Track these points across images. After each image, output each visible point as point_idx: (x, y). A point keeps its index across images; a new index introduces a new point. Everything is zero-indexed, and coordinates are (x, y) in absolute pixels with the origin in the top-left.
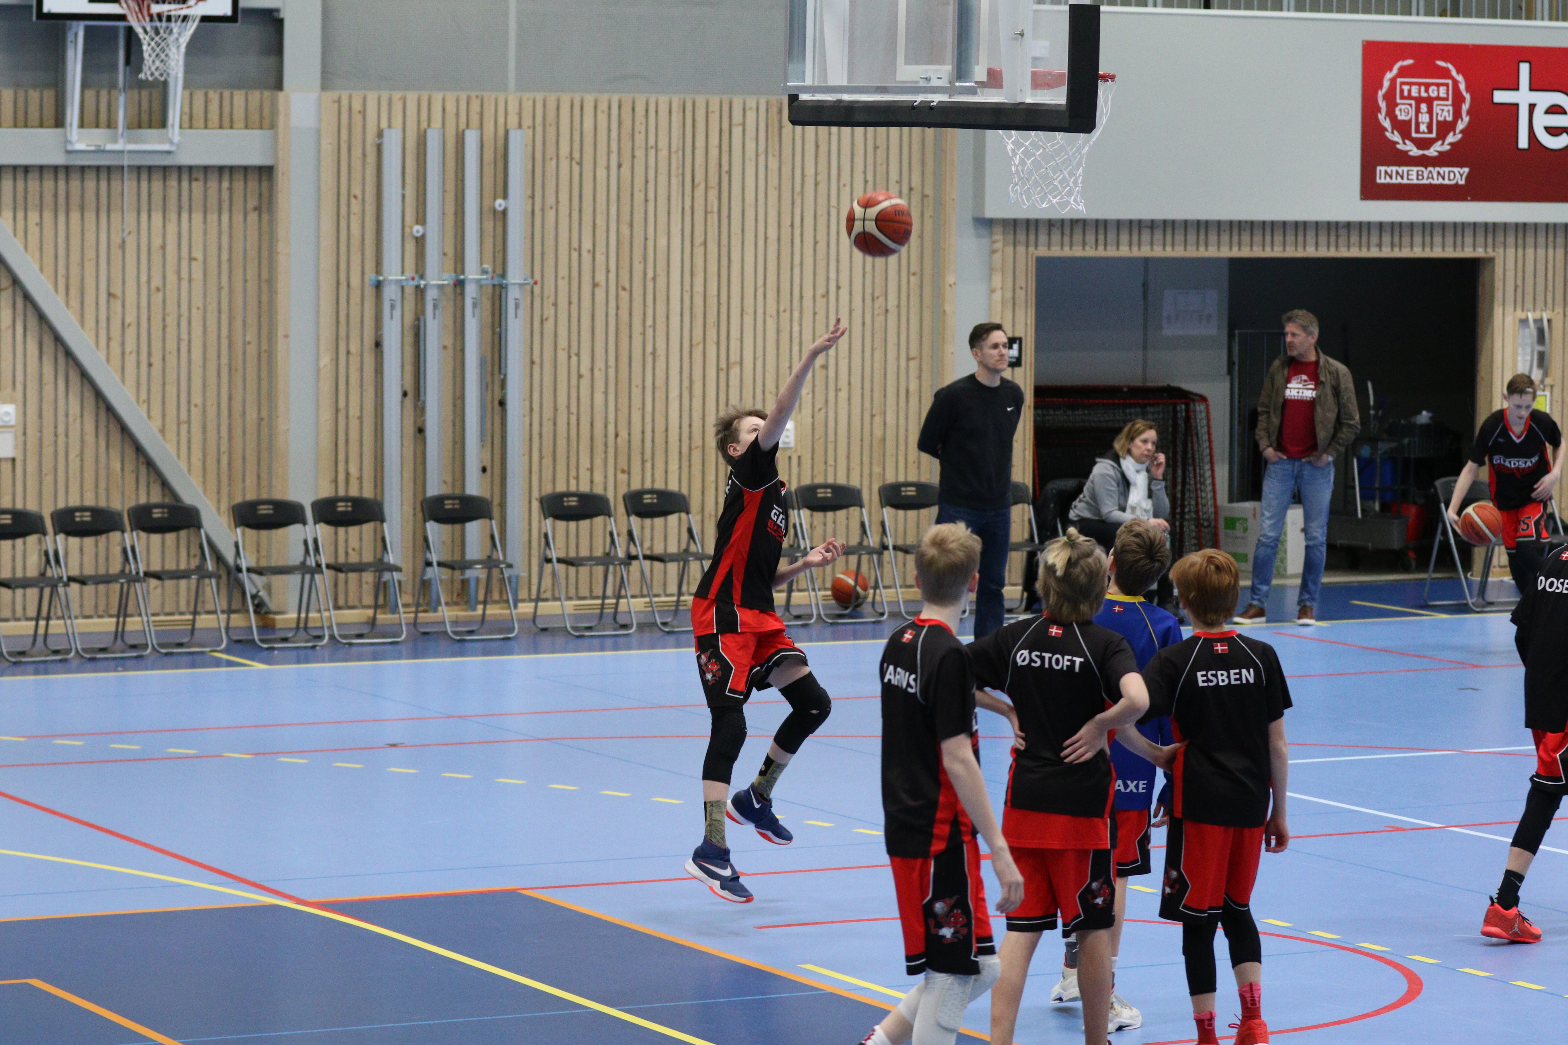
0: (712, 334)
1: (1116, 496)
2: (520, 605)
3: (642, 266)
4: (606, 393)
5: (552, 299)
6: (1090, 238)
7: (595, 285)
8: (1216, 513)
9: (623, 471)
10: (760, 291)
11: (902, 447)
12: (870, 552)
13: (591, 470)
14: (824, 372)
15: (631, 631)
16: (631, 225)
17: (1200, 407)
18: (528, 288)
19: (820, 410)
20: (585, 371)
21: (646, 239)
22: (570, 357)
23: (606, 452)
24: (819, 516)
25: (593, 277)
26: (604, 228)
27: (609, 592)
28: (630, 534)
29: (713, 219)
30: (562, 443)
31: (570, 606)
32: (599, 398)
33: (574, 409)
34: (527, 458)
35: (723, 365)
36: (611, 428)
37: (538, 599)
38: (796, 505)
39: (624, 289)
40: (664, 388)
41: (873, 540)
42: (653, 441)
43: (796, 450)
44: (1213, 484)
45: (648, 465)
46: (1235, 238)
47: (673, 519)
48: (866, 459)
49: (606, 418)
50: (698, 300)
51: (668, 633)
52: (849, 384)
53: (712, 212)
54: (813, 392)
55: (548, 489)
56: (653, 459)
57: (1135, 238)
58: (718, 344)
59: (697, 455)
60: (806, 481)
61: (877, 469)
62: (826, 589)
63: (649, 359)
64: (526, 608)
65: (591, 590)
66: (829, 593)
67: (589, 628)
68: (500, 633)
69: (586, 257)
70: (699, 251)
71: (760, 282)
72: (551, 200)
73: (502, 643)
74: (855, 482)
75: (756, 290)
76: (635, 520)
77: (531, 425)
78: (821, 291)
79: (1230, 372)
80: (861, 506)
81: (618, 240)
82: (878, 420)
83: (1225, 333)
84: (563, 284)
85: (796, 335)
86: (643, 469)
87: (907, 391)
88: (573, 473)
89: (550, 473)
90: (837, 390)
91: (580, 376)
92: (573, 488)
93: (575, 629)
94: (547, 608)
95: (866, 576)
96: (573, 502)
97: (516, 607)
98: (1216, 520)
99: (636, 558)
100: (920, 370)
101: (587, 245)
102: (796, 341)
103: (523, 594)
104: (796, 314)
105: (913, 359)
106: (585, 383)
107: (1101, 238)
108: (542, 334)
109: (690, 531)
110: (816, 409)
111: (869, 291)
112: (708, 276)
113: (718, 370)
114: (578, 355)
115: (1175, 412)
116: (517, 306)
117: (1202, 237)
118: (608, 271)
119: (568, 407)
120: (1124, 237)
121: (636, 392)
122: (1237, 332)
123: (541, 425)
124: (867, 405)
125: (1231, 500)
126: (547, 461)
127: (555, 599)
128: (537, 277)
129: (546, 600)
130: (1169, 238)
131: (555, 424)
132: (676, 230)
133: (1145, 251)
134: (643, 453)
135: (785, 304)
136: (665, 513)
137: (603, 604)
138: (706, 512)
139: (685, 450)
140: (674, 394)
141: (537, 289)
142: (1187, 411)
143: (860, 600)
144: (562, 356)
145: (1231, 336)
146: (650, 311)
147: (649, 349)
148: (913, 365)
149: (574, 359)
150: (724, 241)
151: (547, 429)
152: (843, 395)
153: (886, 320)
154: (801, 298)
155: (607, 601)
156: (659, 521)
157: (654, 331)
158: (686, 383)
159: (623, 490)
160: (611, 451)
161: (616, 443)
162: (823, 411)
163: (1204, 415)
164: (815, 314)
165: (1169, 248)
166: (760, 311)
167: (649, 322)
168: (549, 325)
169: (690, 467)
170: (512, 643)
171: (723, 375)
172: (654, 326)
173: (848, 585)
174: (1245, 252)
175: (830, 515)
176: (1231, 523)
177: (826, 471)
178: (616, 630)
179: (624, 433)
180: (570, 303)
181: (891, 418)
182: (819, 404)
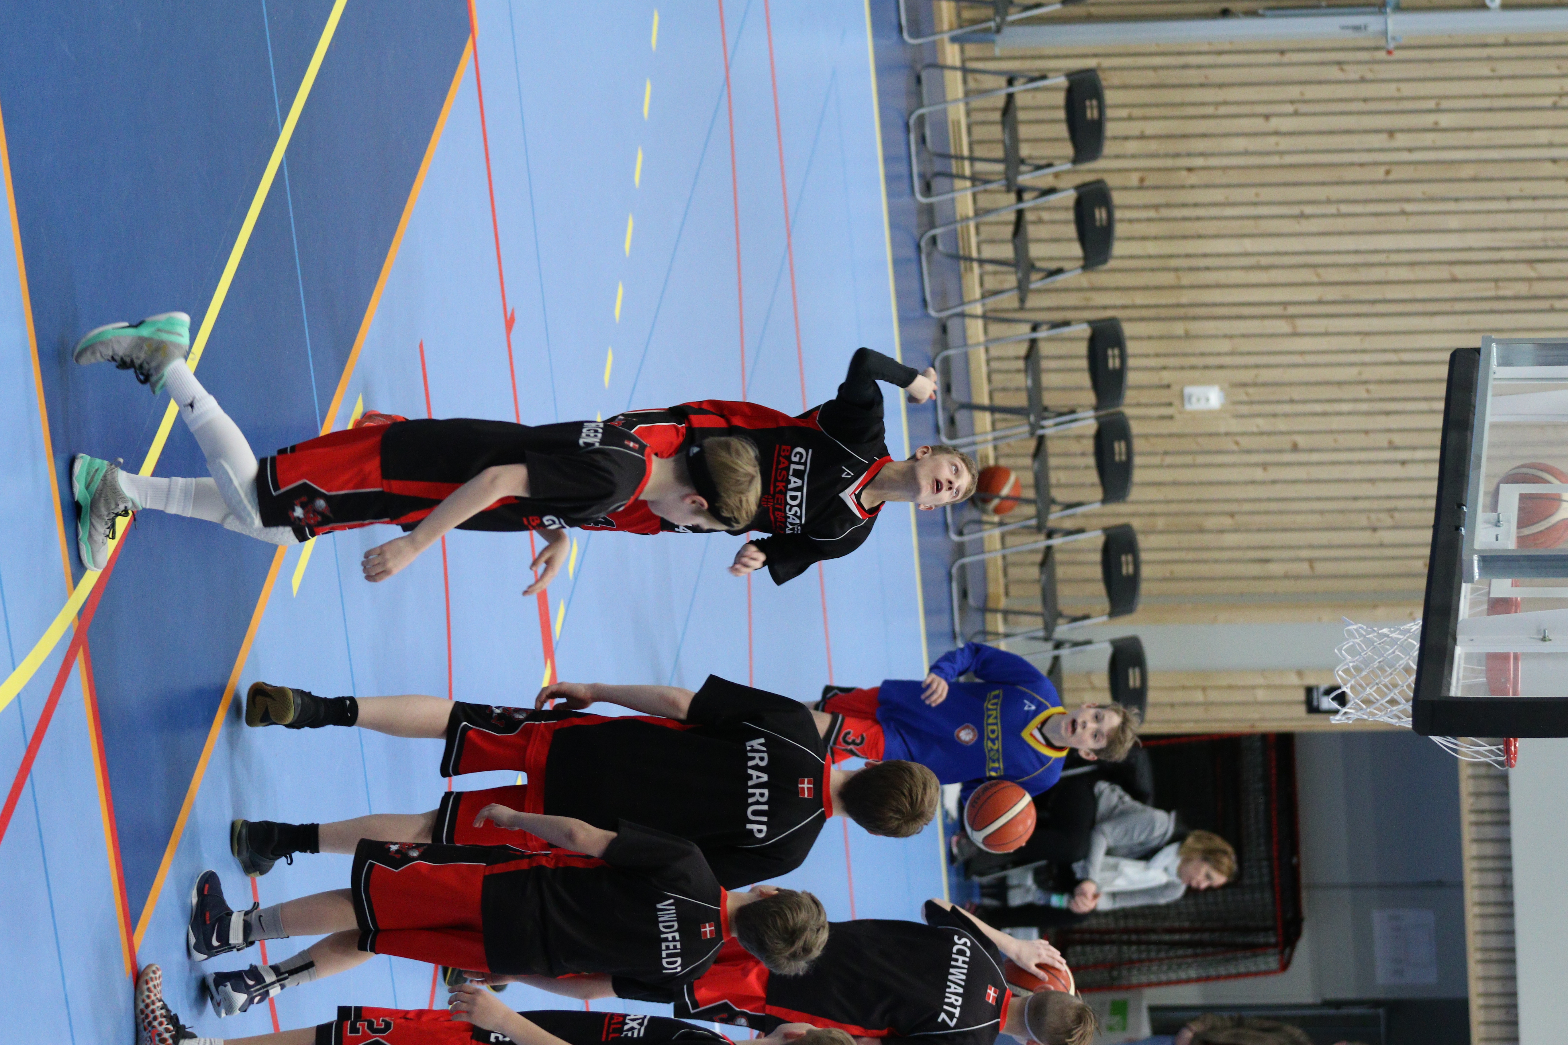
0: (1331, 294)
1: (1125, 842)
2: (956, 48)
3: (1419, 195)
4: (1246, 153)
5: (1369, 76)
6: (1486, 803)
7: (1391, 133)
8: (1130, 987)
9: (1142, 180)
10: (1393, 357)
11: (1191, 556)
12: (1042, 516)
13: (1142, 137)
14: (1288, 446)
15: (919, 197)
16: (1475, 179)
17: (1273, 962)
18: (1382, 43)
19: (1237, 443)
20: (1275, 123)
21: (1457, 200)
22: (1292, 102)
23: (1166, 156)
24: (1089, 445)
25: (1402, 131)
26: (1468, 143)
27: (980, 166)
28: (1052, 191)
29: (1489, 290)
30: (1176, 95)
31: (957, 113)
32: (1240, 144)
33: (1223, 110)
34: (1154, 49)
35: (1292, 310)
36: (1199, 162)
37: (965, 71)
38: (1102, 413)
39: (1388, 172)
40: (1255, 231)
41: (1055, 517)
42: (1185, 219)
43: (1181, 412)
44: (1169, 983)
45: (1152, 214)
46: (1495, 1001)
47: (1076, 250)
48: (1173, 508)
49: (1212, 155)
50: (1377, 274)
51: (918, 247)
52: (1274, 482)
53: (1497, 288)
54: (1262, 433)
55: (1107, 79)
56: (1161, 220)
57: (1489, 864)
58: (1320, 302)
59: (1167, 278)
60: (1135, 428)
61: (1160, 523)
62: (997, 458)
63: (1295, 210)
64: (952, 54)
65: (981, 142)
66: (992, 462)
67: (923, 140)
68: (908, 21)
69: (1428, 120)
70: (1443, 273)
71: (1406, 357)
72: (1505, 69)
73: (894, 21)
74: (1135, 493)
75: (1395, 351)
76: (1068, 197)
77: (1199, 53)
78: (1397, 439)
79: (1327, 1004)
80: (1104, 501)
81: (1452, 162)
82: (1227, 522)
83: (1379, 995)
84: (1390, 90)
85: (1337, 407)
86: (1146, 207)
87: (1267, 561)
88: (1137, 112)
89: (1134, 81)
90: (1265, 466)
91: (1267, 117)
92: (1110, 113)
93: (921, 120)
94: (954, 84)
95: (1011, 513)
96: (1092, 113)
97: (954, 40)
98: (1120, 988)
99: (1020, 199)
100: (1297, 577)
101: (1445, 120)
102: (1328, 408)
103: (972, 50)
104: (1364, 407)
105: (1312, 567)
106: (1258, 124)
107: (1487, 818)
108: (1322, 63)
109: (1060, 271)
110: (1239, 439)
111: (1401, 504)
112: (1410, 287)
113: (1285, 304)
114: (1296, 114)
115: (1266, 930)
116: (1357, 28)
117: (1495, 955)
118: (1410, 150)
119: (1225, 103)
120: (1489, 849)
121: (1248, 194)
122: (1381, 1011)
123: (1200, 67)
124: (1247, 507)
125: (1153, 1009)
126: (1151, 77)
127: (967, 94)
128: (1398, 55)
129: (965, 81)
130: (1491, 910)
131: (1202, 85)
132: (1472, 240)
133: (1471, 879)
134: (1168, 206)
135: (1377, 391)
136: (1082, 237)
137: (962, 158)
138: (1089, 294)
139: (1173, 263)
140: (1249, 245)
141: (1382, 55)
142: (1267, 946)
143: (980, 504)
144: (1294, 92)
145: (1376, 1004)
146: (1359, 208)
147: (1308, 210)
148: (1304, 568)
149: (1290, 108)
150: (1458, 307)
151: (1193, 76)
152: (1259, 474)
153: (1362, 529)
154: (1387, 413)
155: (967, 164)
156: (1071, 231)
157: (1333, 216)
158: (1264, 261)
159: (1111, 181)
160: (1169, 163)
161: (1179, 169)
162: (1234, 447)
163: (1263, 967)
164: (1367, 432)
165: (1477, 910)
166: (1367, 358)
167: (1344, 208)
168: (1334, 73)
169: (1153, 270)
170: (895, 36)
171: (1277, 310)
172: (1340, 215)
173: (1000, 488)
174: (1476, 1015)
175: (1091, 461)
176: (1120, 1009)
177: (1155, 454)
178: (922, 176)
179: (1193, 179)
180: (1365, 100)
181: (1230, 539)
182: (1245, 442)
